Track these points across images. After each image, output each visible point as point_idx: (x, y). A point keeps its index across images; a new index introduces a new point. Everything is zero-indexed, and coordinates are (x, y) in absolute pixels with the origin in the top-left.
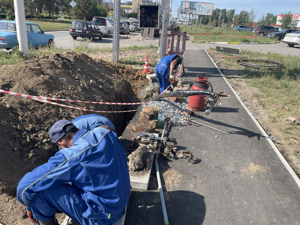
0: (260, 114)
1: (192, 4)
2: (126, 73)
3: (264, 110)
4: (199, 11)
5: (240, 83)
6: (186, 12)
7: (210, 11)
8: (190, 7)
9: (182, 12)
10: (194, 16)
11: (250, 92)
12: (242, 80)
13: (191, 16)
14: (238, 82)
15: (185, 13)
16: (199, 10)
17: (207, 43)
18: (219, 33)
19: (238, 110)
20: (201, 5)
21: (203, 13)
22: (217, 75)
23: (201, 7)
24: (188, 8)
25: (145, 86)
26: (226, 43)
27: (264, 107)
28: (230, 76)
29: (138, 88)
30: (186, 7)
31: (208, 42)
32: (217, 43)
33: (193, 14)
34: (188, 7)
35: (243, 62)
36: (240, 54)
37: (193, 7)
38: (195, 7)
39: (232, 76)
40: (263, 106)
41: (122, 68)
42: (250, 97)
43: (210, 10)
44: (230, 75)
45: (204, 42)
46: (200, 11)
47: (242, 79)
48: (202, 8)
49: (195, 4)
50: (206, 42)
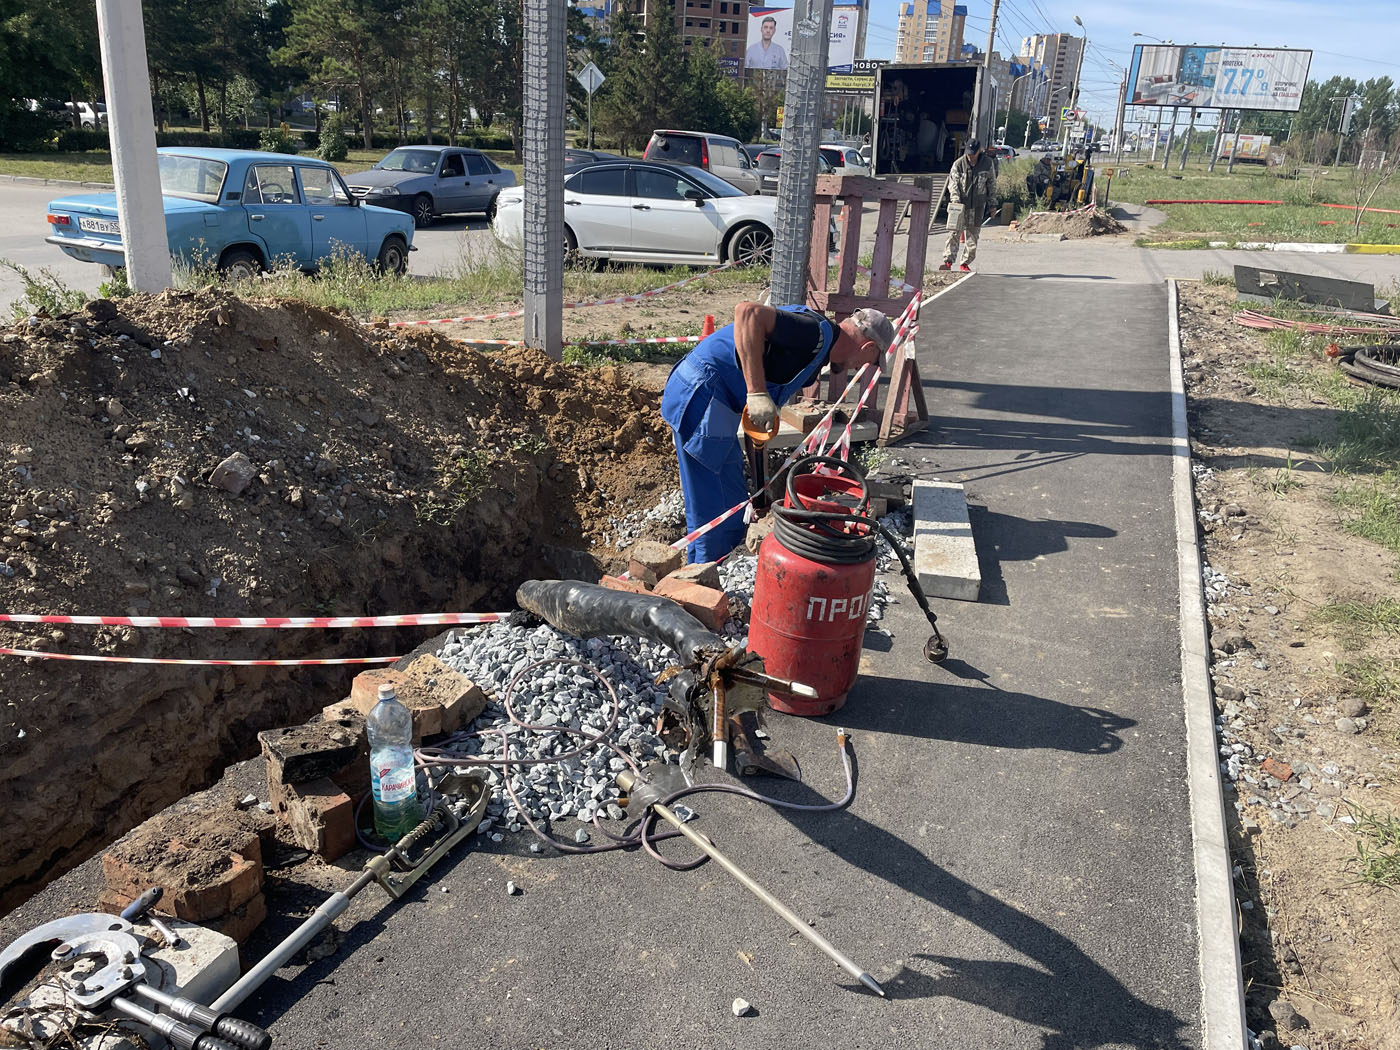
0: (1306, 783)
1: (1194, 59)
2: (565, 414)
3: (1357, 743)
4: (1226, 92)
5: (1277, 503)
6: (1160, 94)
7: (1292, 90)
8: (1179, 74)
9: (1137, 96)
10: (1199, 115)
11: (1311, 575)
12: (1301, 486)
13: (1184, 114)
14: (1270, 495)
15: (1152, 103)
16: (1229, 85)
17: (1219, 247)
18: (1320, 199)
19: (1120, 733)
20: (1242, 59)
21: (1252, 98)
22: (1142, 440)
23: (1240, 69)
24: (1170, 79)
25: (654, 492)
26: (1332, 247)
27: (1361, 721)
28: (1236, 451)
29: (612, 498)
30: (1158, 74)
31: (1226, 244)
32: (1279, 246)
33: (1194, 108)
34: (1167, 72)
35: (1372, 362)
36: (1385, 311)
37: (1199, 73)
38: (1205, 72)
39: (1248, 451)
40: (1357, 704)
41: (547, 384)
42: (1303, 615)
43: (1291, 84)
44: (1235, 446)
45: (1204, 245)
46: (1233, 87)
47: (1307, 477)
48: (1243, 75)
49: (1209, 55)
50: (1213, 244)
